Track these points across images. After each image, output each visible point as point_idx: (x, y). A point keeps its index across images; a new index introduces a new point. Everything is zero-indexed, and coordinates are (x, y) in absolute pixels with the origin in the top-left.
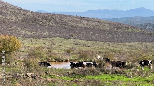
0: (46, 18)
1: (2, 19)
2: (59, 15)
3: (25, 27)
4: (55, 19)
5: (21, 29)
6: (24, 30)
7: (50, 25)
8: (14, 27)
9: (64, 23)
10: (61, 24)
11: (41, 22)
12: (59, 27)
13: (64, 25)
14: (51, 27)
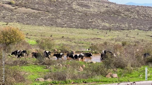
0: (128, 10)
1: (85, 11)
2: (144, 7)
3: (105, 19)
4: (138, 11)
5: (101, 21)
6: (104, 22)
7: (132, 17)
8: (95, 19)
9: (147, 15)
10: (144, 16)
11: (123, 14)
12: (141, 19)
13: (147, 17)
14: (133, 19)
